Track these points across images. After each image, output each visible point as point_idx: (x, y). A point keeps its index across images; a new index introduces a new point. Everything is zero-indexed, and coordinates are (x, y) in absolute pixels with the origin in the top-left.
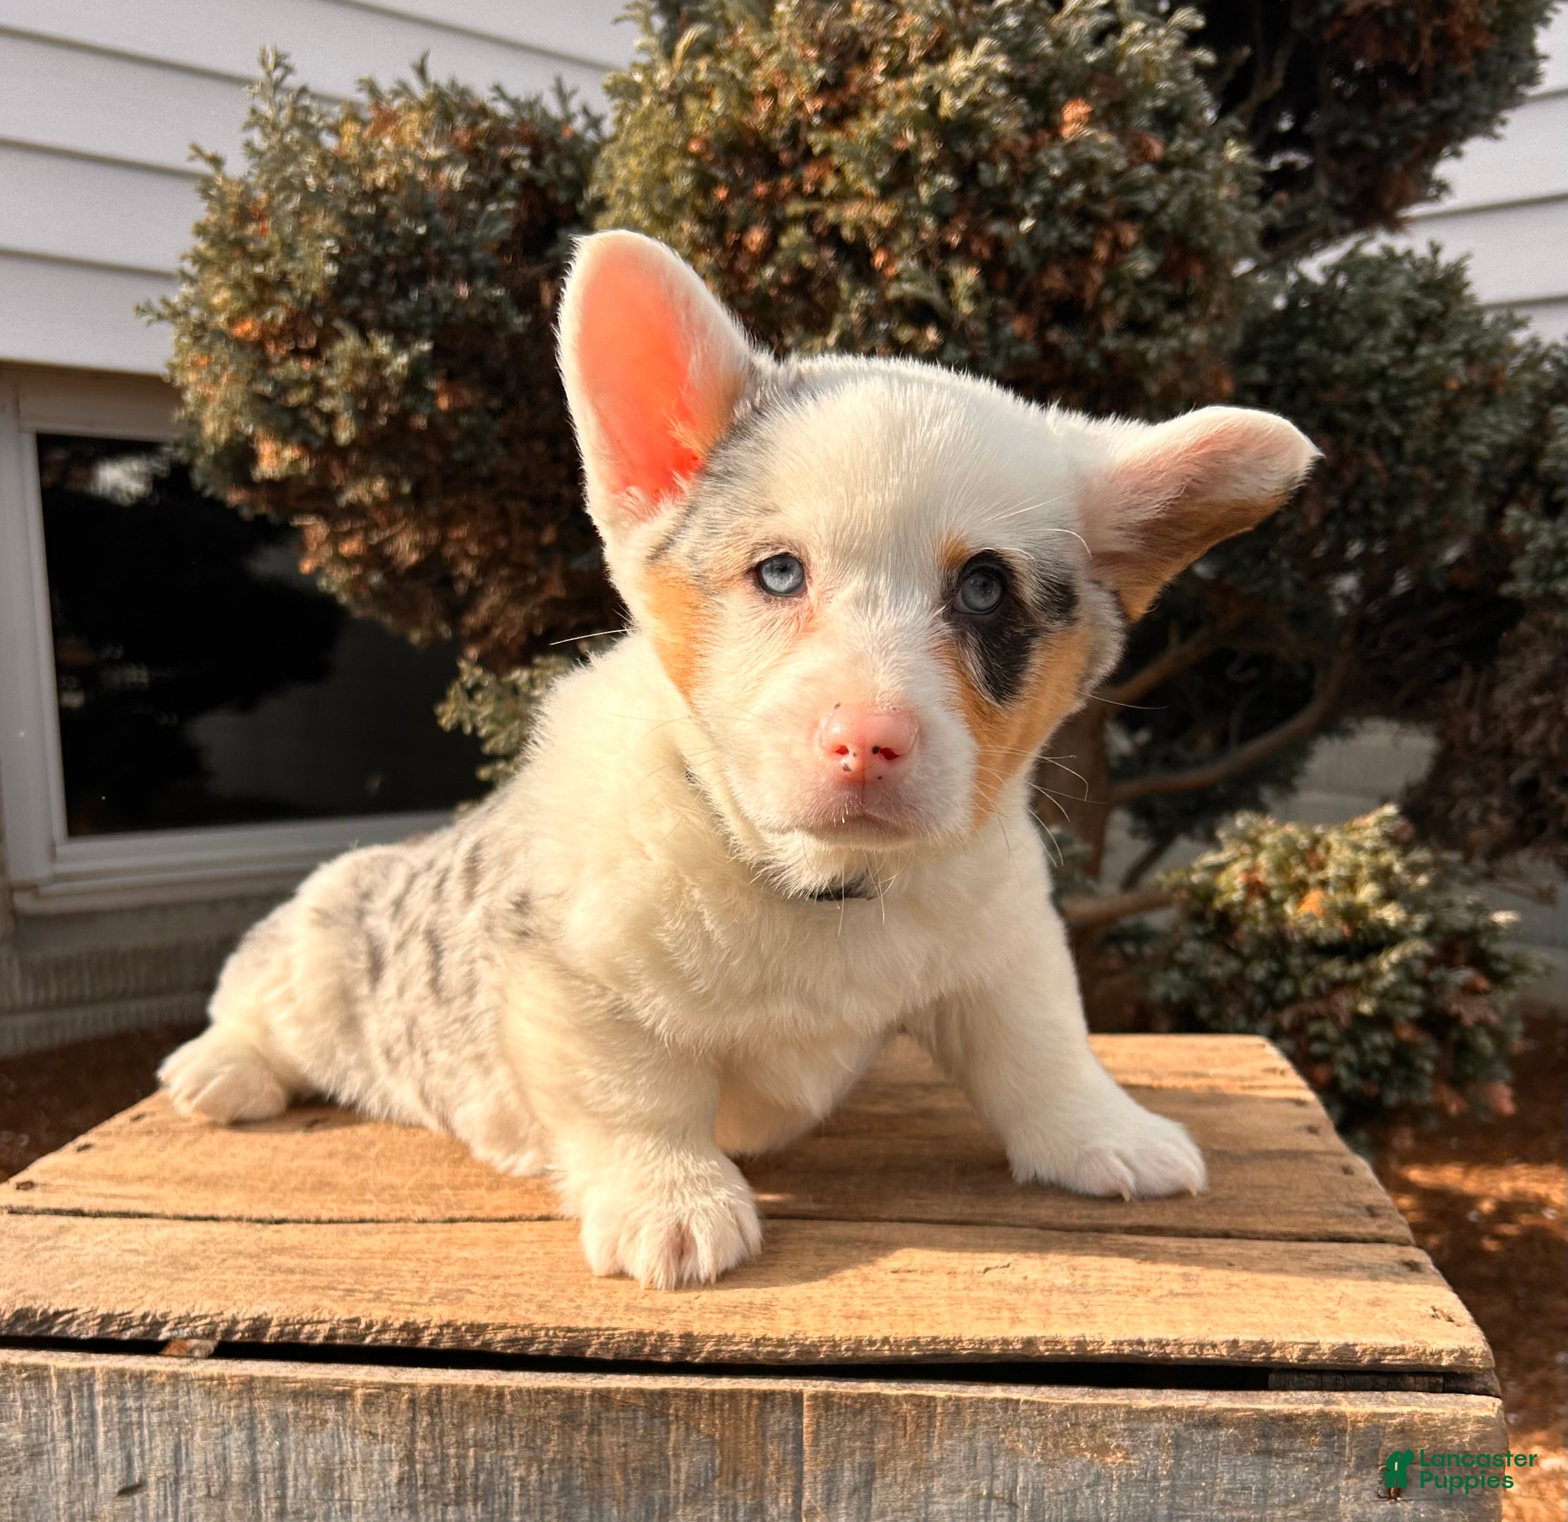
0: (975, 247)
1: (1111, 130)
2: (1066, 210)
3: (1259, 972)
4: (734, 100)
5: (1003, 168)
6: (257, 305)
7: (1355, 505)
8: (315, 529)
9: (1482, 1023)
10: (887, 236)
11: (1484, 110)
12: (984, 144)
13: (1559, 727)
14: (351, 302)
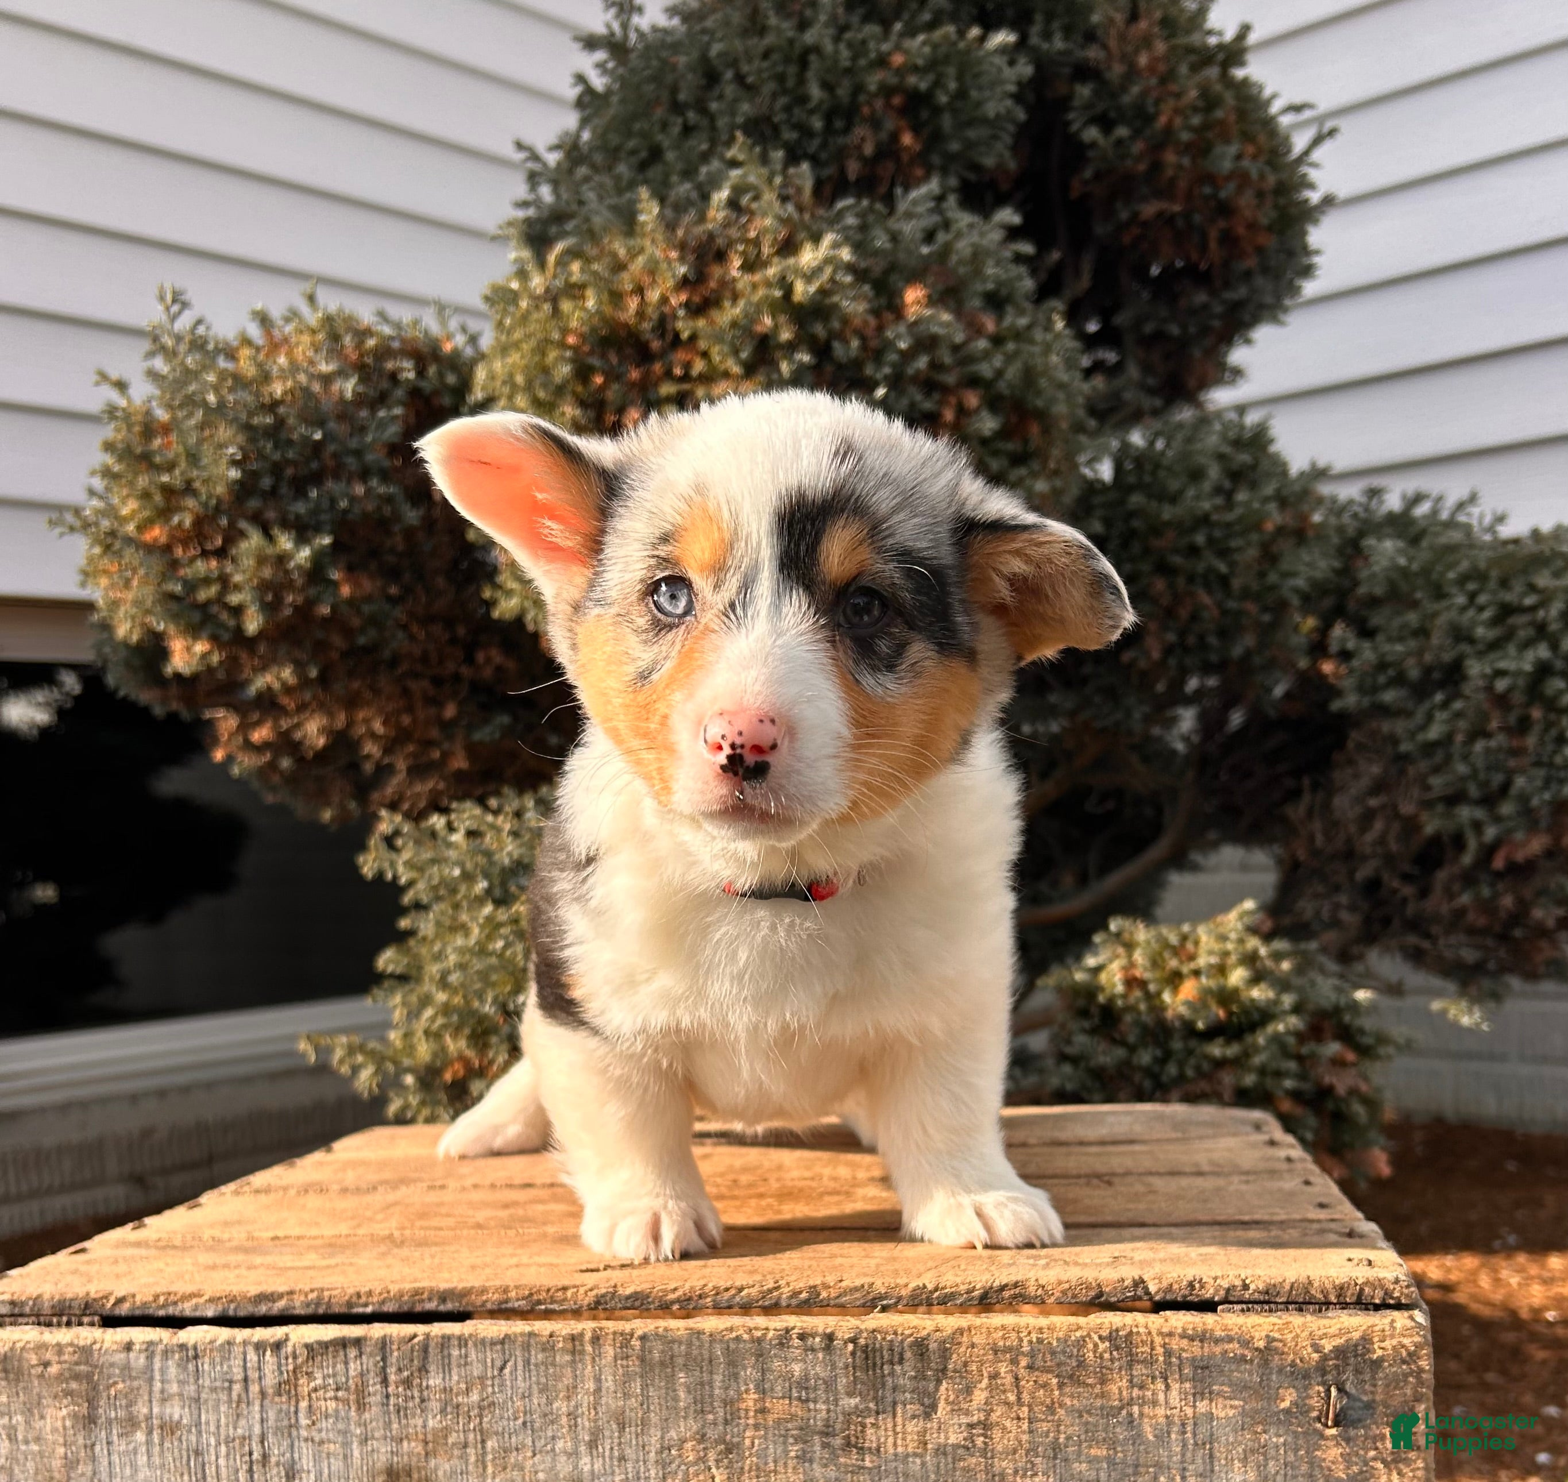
1: (947, 309)
2: (915, 379)
3: (1145, 1057)
4: (605, 297)
5: (855, 343)
6: (164, 513)
7: (1191, 640)
8: (226, 721)
9: (1353, 1092)
11: (1269, 299)
12: (836, 325)
13: (1396, 826)
14: (253, 504)
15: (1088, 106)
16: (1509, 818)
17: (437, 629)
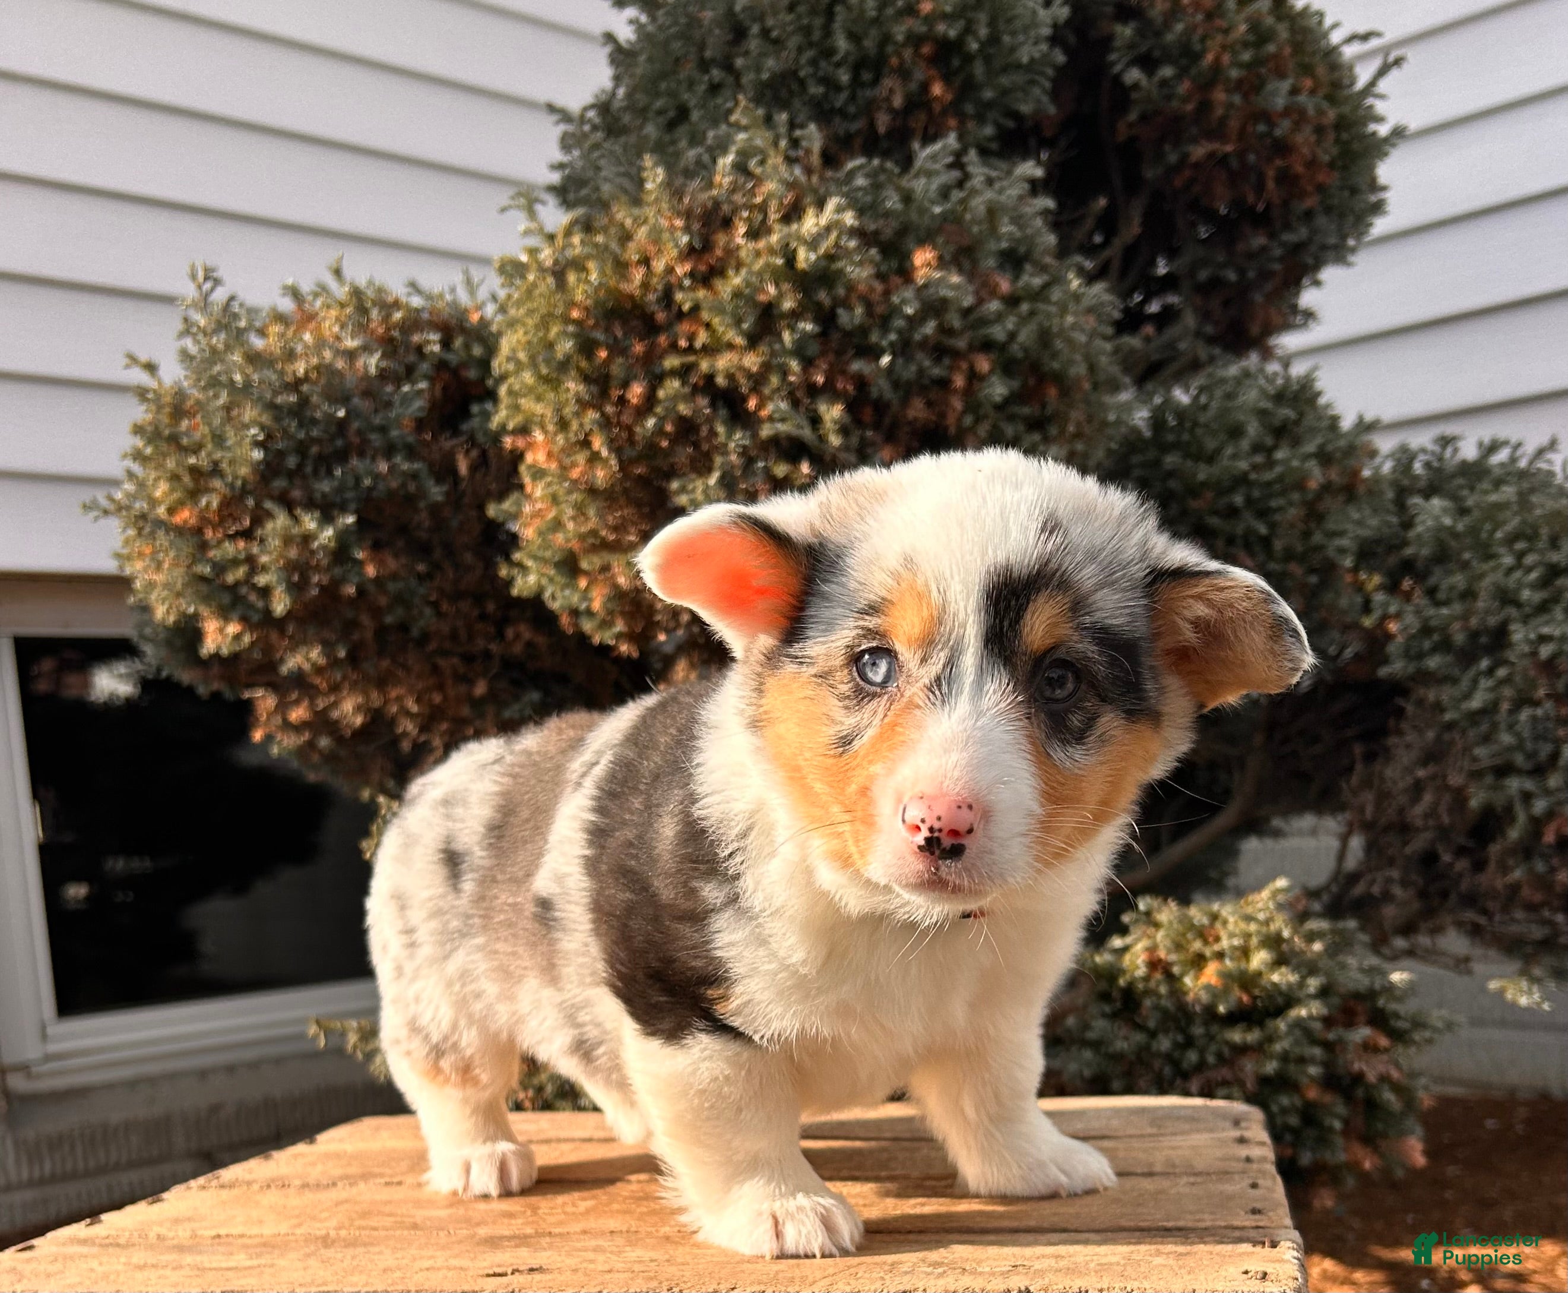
0: (840, 385)
1: (961, 271)
2: (924, 344)
3: (1164, 1044)
4: (609, 271)
5: (859, 311)
6: (193, 494)
8: (265, 701)
9: (1384, 1079)
10: (758, 381)
11: (1332, 240)
12: (841, 291)
13: (1447, 798)
14: (279, 484)
15: (1131, 46)
16: (1558, 790)
17: (465, 606)
